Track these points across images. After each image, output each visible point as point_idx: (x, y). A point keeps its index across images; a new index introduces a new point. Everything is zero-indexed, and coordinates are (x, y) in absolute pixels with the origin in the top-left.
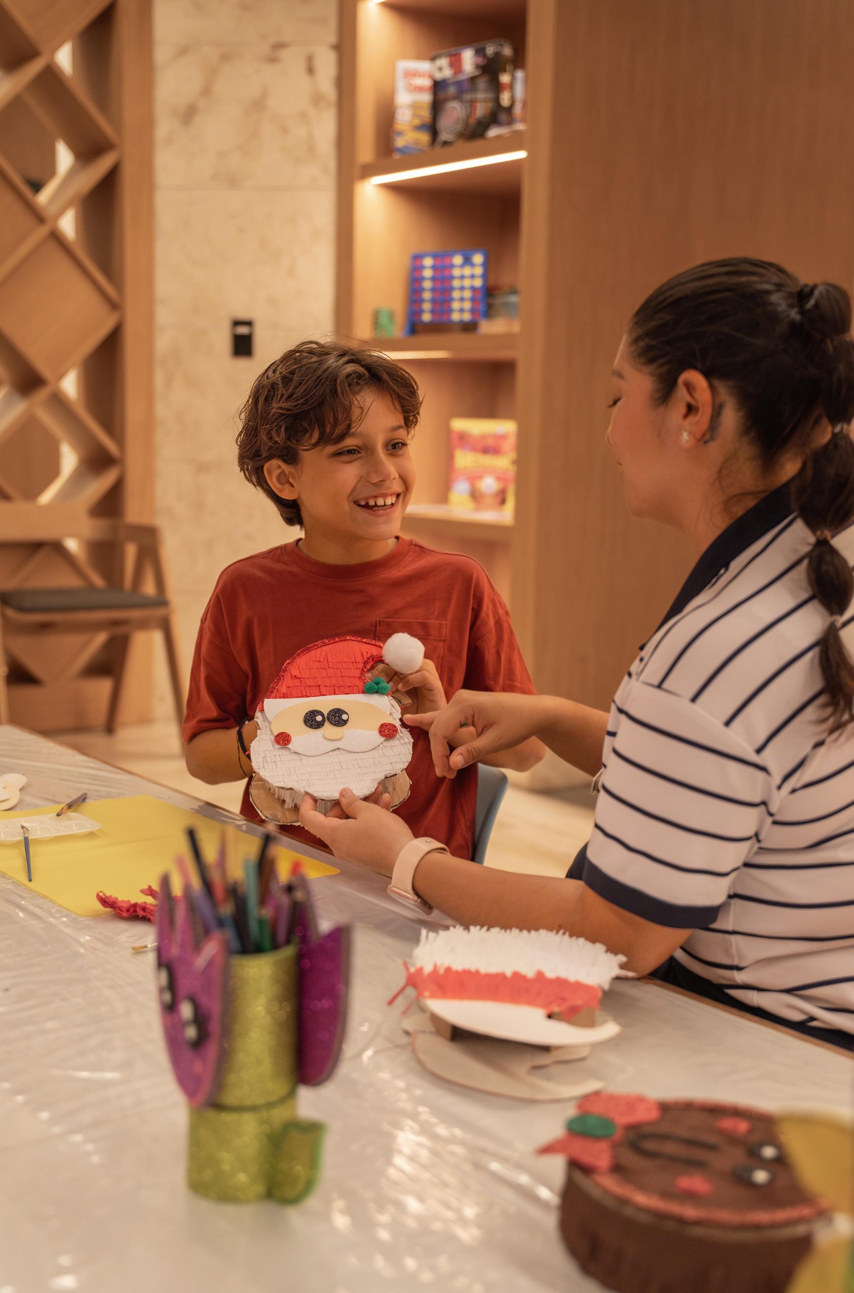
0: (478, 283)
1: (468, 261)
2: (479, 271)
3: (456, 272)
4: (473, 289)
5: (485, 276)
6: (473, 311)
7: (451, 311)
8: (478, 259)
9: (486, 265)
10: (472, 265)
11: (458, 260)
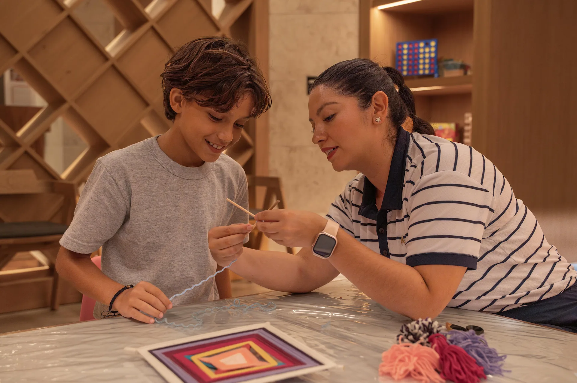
0: (433, 55)
1: (427, 45)
2: (433, 49)
3: (421, 51)
4: (430, 58)
5: (436, 52)
6: (430, 69)
7: (419, 69)
8: (433, 44)
9: (437, 46)
10: (430, 47)
11: (422, 45)
